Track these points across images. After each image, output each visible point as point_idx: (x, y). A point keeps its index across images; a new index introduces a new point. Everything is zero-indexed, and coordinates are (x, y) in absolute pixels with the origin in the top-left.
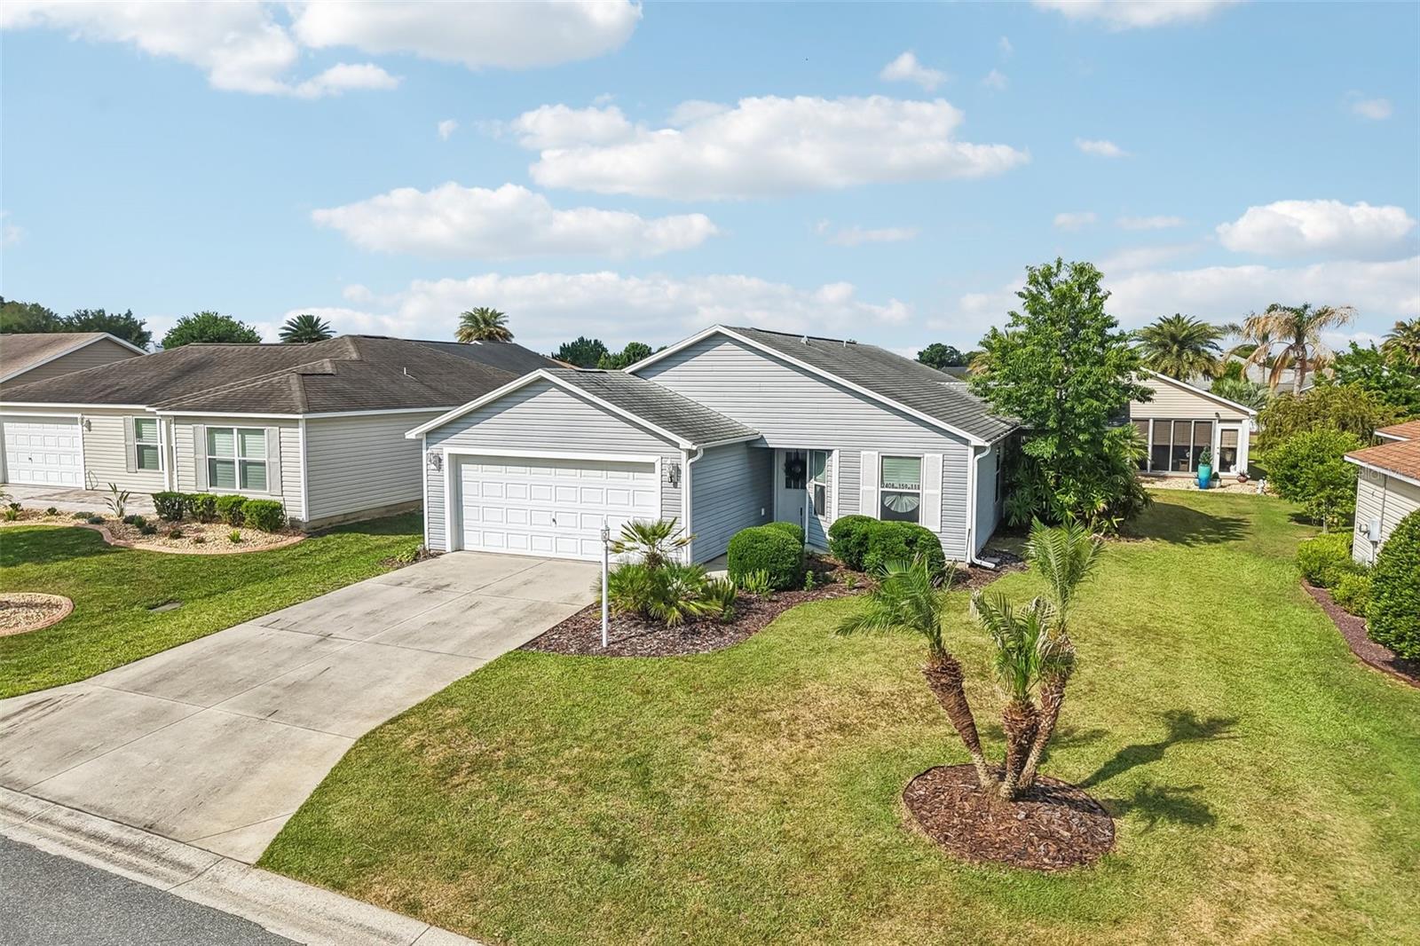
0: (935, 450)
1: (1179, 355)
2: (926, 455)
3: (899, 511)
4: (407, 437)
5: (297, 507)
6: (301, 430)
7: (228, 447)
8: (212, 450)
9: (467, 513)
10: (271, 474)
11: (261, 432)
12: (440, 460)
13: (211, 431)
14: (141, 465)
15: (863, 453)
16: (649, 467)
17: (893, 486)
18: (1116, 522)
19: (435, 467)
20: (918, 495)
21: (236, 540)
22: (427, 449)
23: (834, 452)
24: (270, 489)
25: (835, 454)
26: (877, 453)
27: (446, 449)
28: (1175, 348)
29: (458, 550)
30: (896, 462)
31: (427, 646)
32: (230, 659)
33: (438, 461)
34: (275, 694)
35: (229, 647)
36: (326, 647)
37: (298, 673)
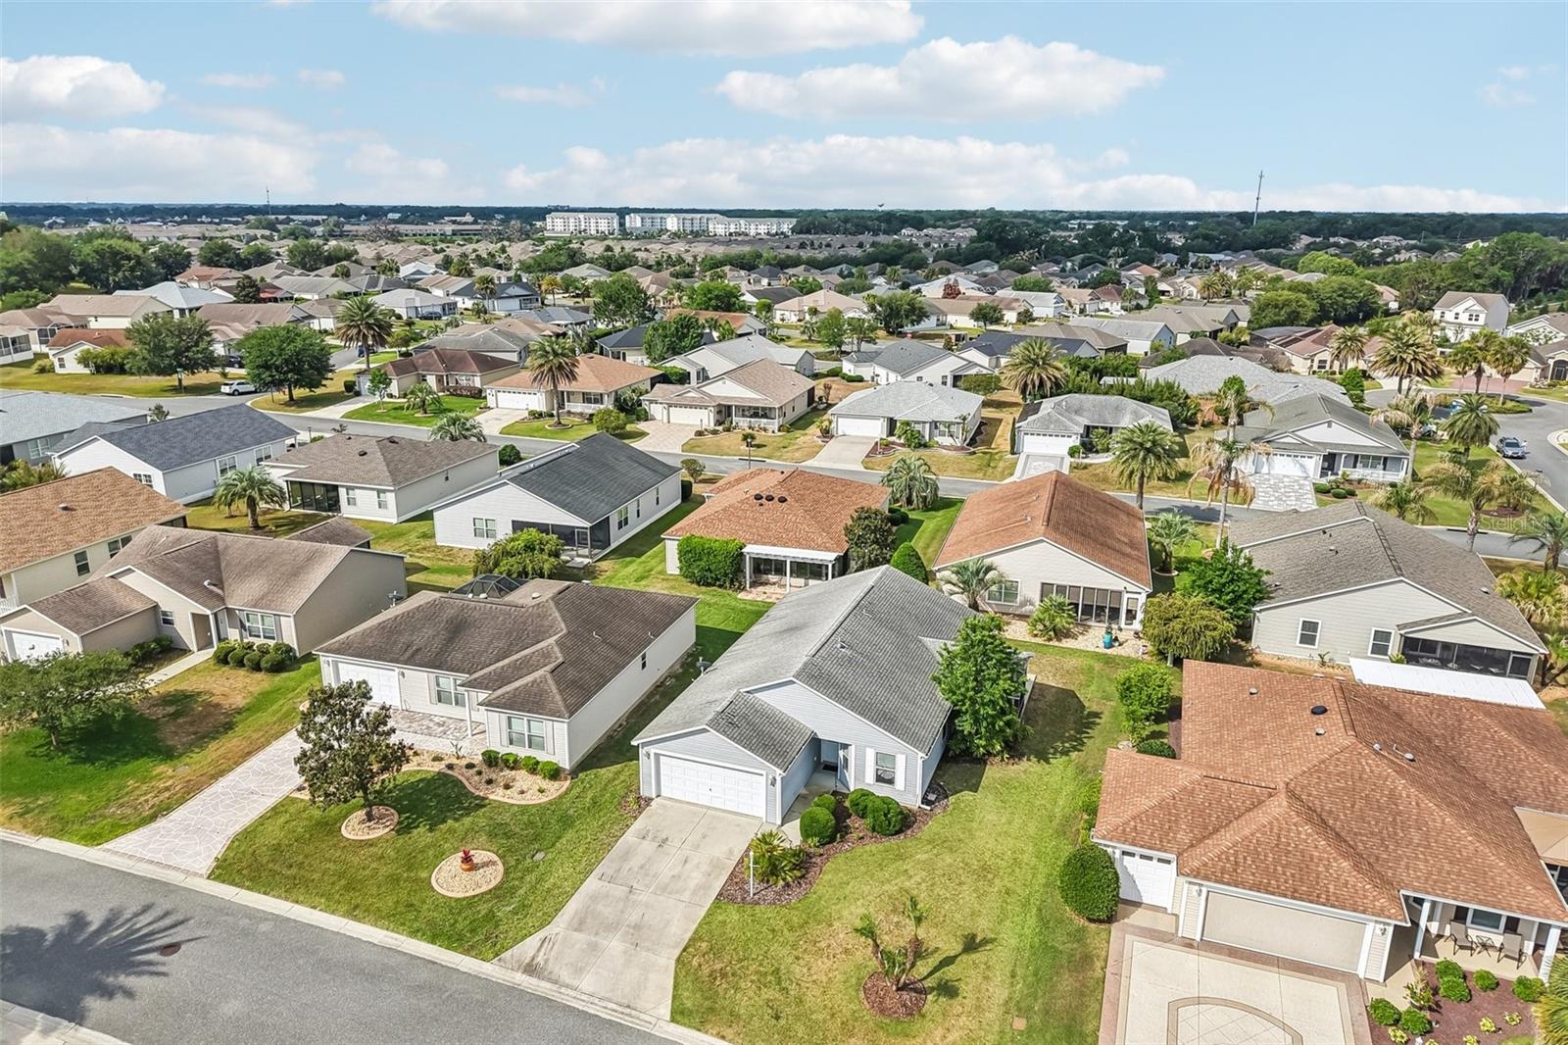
0: (902, 753)
1: (1144, 460)
2: (898, 756)
3: (885, 778)
4: (632, 744)
5: (566, 765)
6: (566, 725)
7: (520, 725)
8: (510, 728)
9: (663, 778)
10: (549, 744)
11: (541, 722)
12: (650, 755)
13: (509, 718)
14: (440, 701)
15: (867, 748)
16: (758, 775)
17: (882, 766)
18: (1006, 755)
19: (646, 757)
20: (894, 772)
21: (541, 791)
22: (642, 749)
23: (852, 745)
24: (549, 752)
25: (853, 748)
26: (873, 750)
27: (653, 750)
28: (1142, 454)
29: (658, 796)
30: (880, 757)
31: (678, 896)
32: (600, 907)
33: (648, 755)
34: (631, 931)
35: (594, 898)
36: (635, 897)
37: (633, 917)
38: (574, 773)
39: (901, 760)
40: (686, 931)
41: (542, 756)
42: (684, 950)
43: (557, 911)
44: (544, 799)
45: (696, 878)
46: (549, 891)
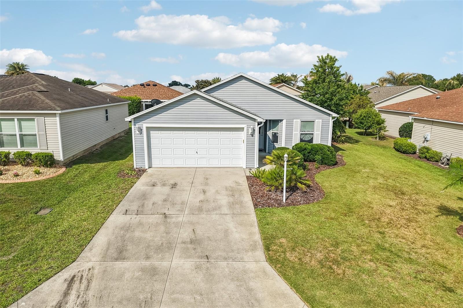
0: (319, 118)
2: (316, 120)
3: (306, 140)
4: (126, 120)
5: (59, 156)
6: (58, 119)
7: (10, 128)
8: (1, 129)
10: (40, 140)
11: (33, 120)
12: (141, 130)
15: (294, 120)
16: (242, 129)
17: (305, 131)
18: (343, 139)
19: (139, 133)
20: (313, 134)
21: (38, 173)
22: (135, 125)
23: (283, 121)
24: (40, 146)
25: (284, 122)
26: (299, 120)
27: (145, 125)
29: (150, 167)
30: (305, 123)
31: (218, 212)
32: (137, 234)
33: (140, 130)
34: (189, 246)
35: (127, 228)
36: (174, 220)
37: (185, 234)
38: (69, 163)
39: (318, 123)
40: (251, 234)
41: (33, 151)
42: (267, 248)
43: (82, 247)
44: (41, 178)
45: (224, 200)
46: (64, 232)
